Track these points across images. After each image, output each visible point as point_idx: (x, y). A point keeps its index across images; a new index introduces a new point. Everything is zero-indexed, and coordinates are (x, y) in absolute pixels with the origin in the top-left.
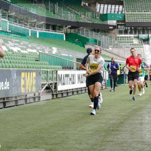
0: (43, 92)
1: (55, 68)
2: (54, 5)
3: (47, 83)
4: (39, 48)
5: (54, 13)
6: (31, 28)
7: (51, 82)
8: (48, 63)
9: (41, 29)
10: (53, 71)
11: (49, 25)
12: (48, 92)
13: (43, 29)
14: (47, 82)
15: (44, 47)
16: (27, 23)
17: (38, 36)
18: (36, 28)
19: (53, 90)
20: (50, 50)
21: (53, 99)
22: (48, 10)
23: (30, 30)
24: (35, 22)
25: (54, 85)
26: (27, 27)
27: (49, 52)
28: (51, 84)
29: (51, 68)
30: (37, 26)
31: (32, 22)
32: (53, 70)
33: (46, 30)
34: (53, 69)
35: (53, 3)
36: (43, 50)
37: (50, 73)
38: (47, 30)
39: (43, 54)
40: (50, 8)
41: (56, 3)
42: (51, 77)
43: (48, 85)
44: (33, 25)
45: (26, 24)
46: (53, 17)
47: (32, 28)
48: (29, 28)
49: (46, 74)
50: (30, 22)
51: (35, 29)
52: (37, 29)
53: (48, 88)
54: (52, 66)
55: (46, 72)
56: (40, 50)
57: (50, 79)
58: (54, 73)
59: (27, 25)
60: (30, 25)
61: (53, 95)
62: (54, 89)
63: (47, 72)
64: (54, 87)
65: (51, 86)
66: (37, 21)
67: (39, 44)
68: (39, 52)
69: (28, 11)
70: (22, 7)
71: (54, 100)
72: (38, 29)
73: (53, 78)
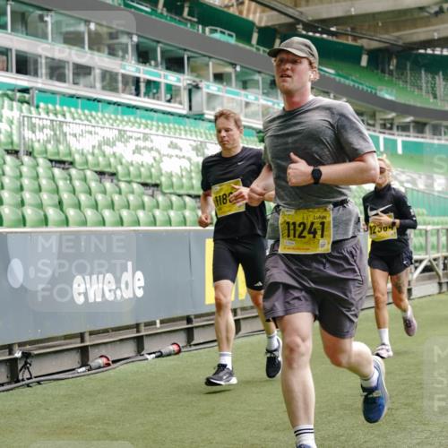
0: (417, 277)
1: (442, 224)
2: (433, 78)
3: (427, 256)
4: (403, 177)
5: (435, 97)
6: (384, 133)
7: (436, 255)
8: (425, 212)
9: (408, 134)
10: (438, 230)
11: (425, 124)
12: (430, 278)
13: (412, 134)
14: (427, 254)
15: (415, 176)
16: (375, 120)
17: (400, 151)
18: (395, 131)
19: (441, 272)
20: (430, 181)
21: (440, 293)
22: (421, 89)
23: (382, 137)
24: (392, 119)
25: (441, 262)
26: (375, 131)
27: (426, 186)
28: (435, 260)
29: (434, 224)
30: (398, 127)
31: (385, 120)
32: (439, 227)
33: (418, 137)
34: (438, 224)
35: (431, 73)
36: (413, 182)
37: (432, 235)
38: (420, 135)
39: (415, 193)
40: (424, 85)
41: (437, 73)
42: (435, 243)
43: (430, 261)
44: (387, 126)
45: (371, 122)
46: (432, 107)
47: (387, 131)
48: (380, 132)
49: (424, 238)
50: (381, 119)
51: (393, 134)
52: (398, 135)
53: (428, 269)
54: (436, 219)
55: (424, 232)
56: (408, 182)
57: (433, 248)
58: (441, 234)
59: (374, 126)
60: (381, 125)
61: (440, 284)
62: (444, 270)
63: (426, 231)
64: (442, 266)
65: (434, 263)
66: (397, 116)
67: (404, 168)
68: (406, 188)
69: (376, 93)
70: (361, 84)
71: (443, 297)
72: (400, 133)
73: (441, 246)
